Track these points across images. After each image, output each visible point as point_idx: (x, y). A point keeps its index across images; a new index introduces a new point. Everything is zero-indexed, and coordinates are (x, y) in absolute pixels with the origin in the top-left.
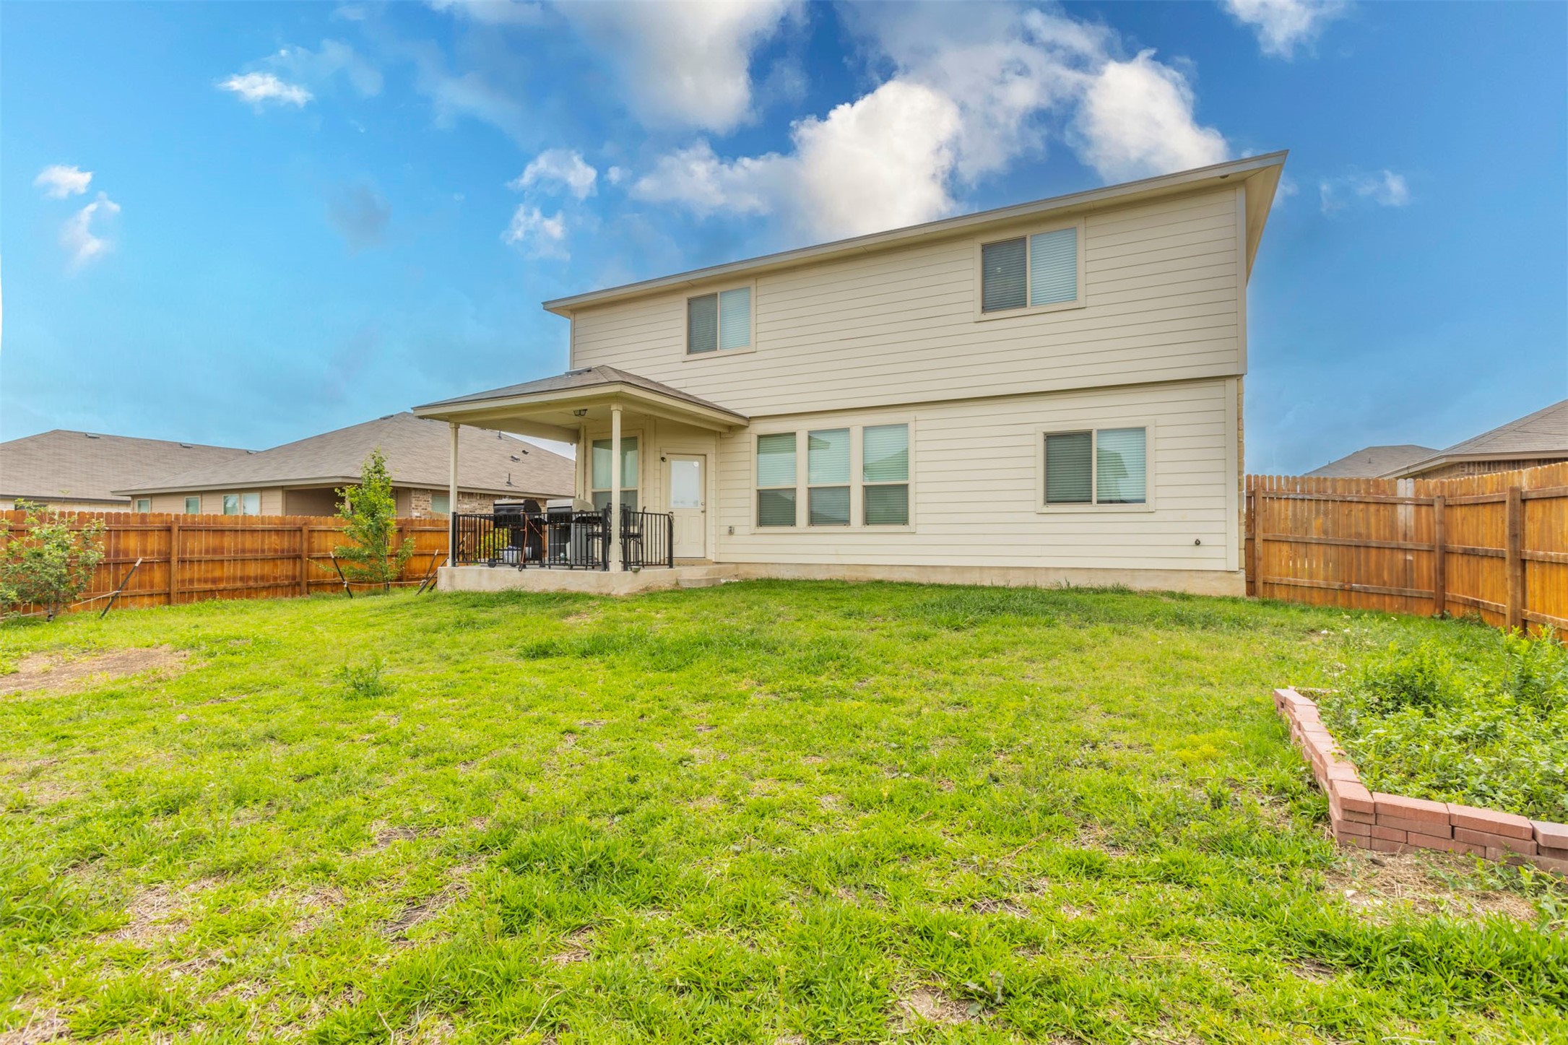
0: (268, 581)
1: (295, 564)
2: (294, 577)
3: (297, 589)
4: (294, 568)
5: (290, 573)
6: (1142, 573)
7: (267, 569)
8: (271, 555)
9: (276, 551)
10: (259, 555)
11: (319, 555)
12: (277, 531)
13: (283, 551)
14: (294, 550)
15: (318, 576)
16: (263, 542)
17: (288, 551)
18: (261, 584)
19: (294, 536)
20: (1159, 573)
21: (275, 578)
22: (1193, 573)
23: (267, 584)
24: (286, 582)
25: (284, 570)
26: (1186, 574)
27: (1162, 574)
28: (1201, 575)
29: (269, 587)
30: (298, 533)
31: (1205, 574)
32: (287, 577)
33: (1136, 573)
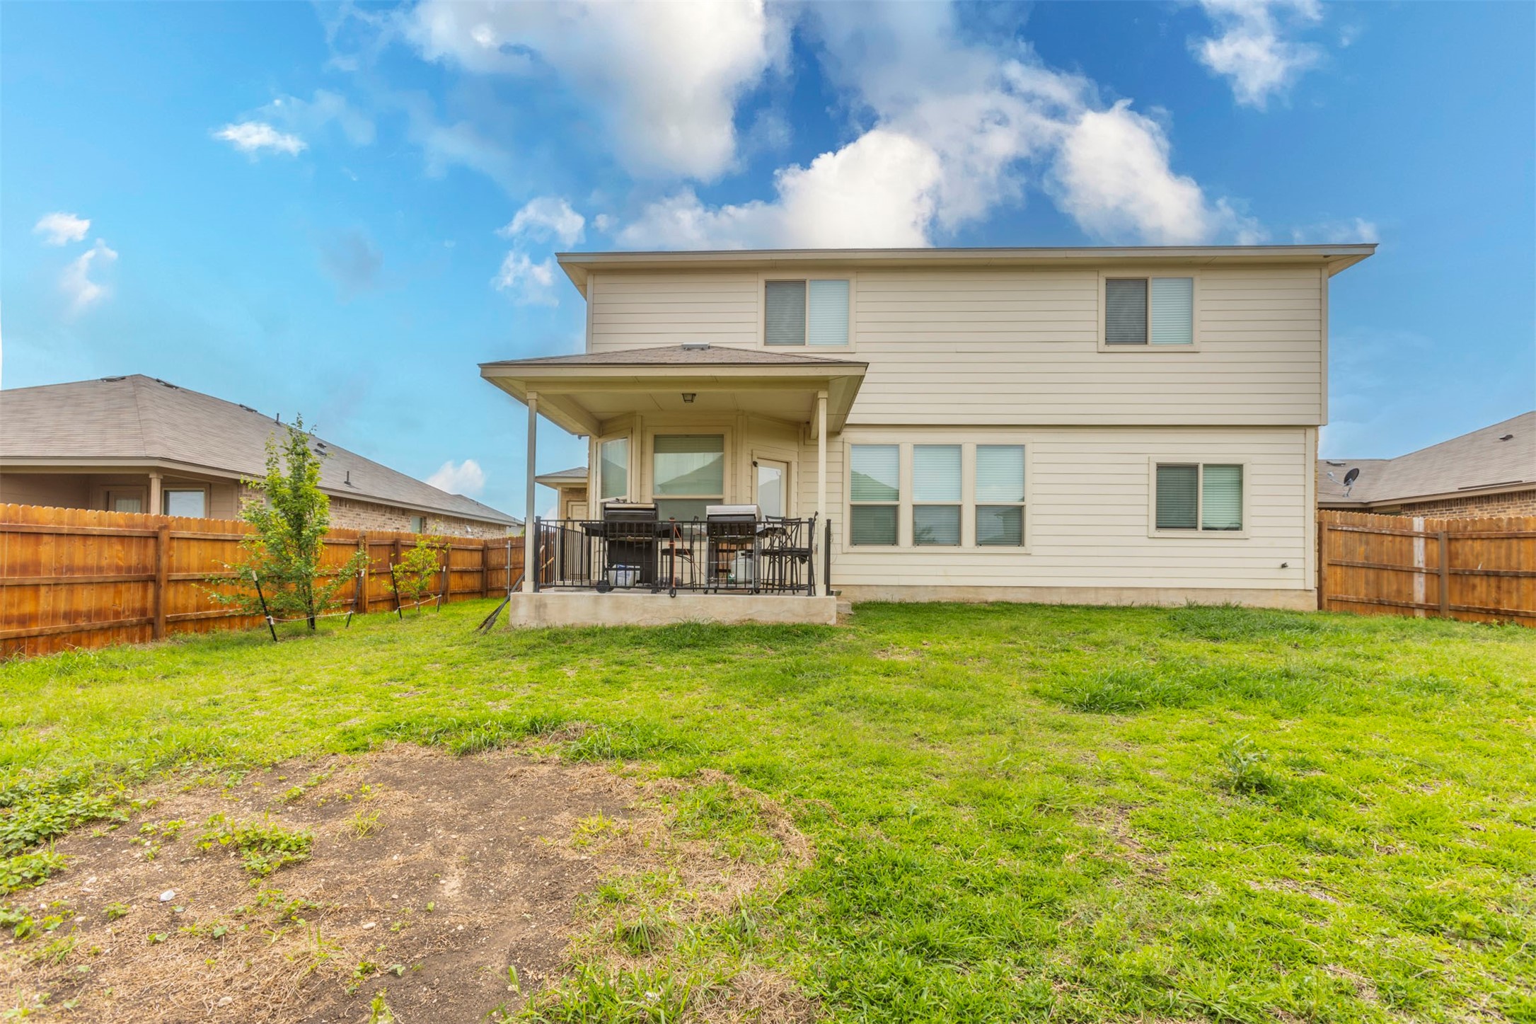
0: (106, 618)
1: (145, 590)
2: (143, 612)
3: (149, 630)
4: (144, 597)
5: (138, 605)
6: (1239, 592)
7: (107, 599)
8: (112, 575)
9: (119, 569)
10: (96, 577)
11: (181, 575)
12: (121, 537)
13: (129, 569)
14: (145, 569)
15: (176, 609)
16: (100, 555)
17: (137, 570)
18: (98, 623)
19: (146, 546)
20: (1252, 592)
21: (117, 614)
22: (1279, 592)
23: (106, 624)
24: (134, 620)
25: (131, 598)
26: (1273, 593)
27: (1255, 593)
28: (1284, 593)
29: (109, 628)
30: (151, 542)
31: (1288, 593)
32: (134, 611)
33: (1234, 592)
